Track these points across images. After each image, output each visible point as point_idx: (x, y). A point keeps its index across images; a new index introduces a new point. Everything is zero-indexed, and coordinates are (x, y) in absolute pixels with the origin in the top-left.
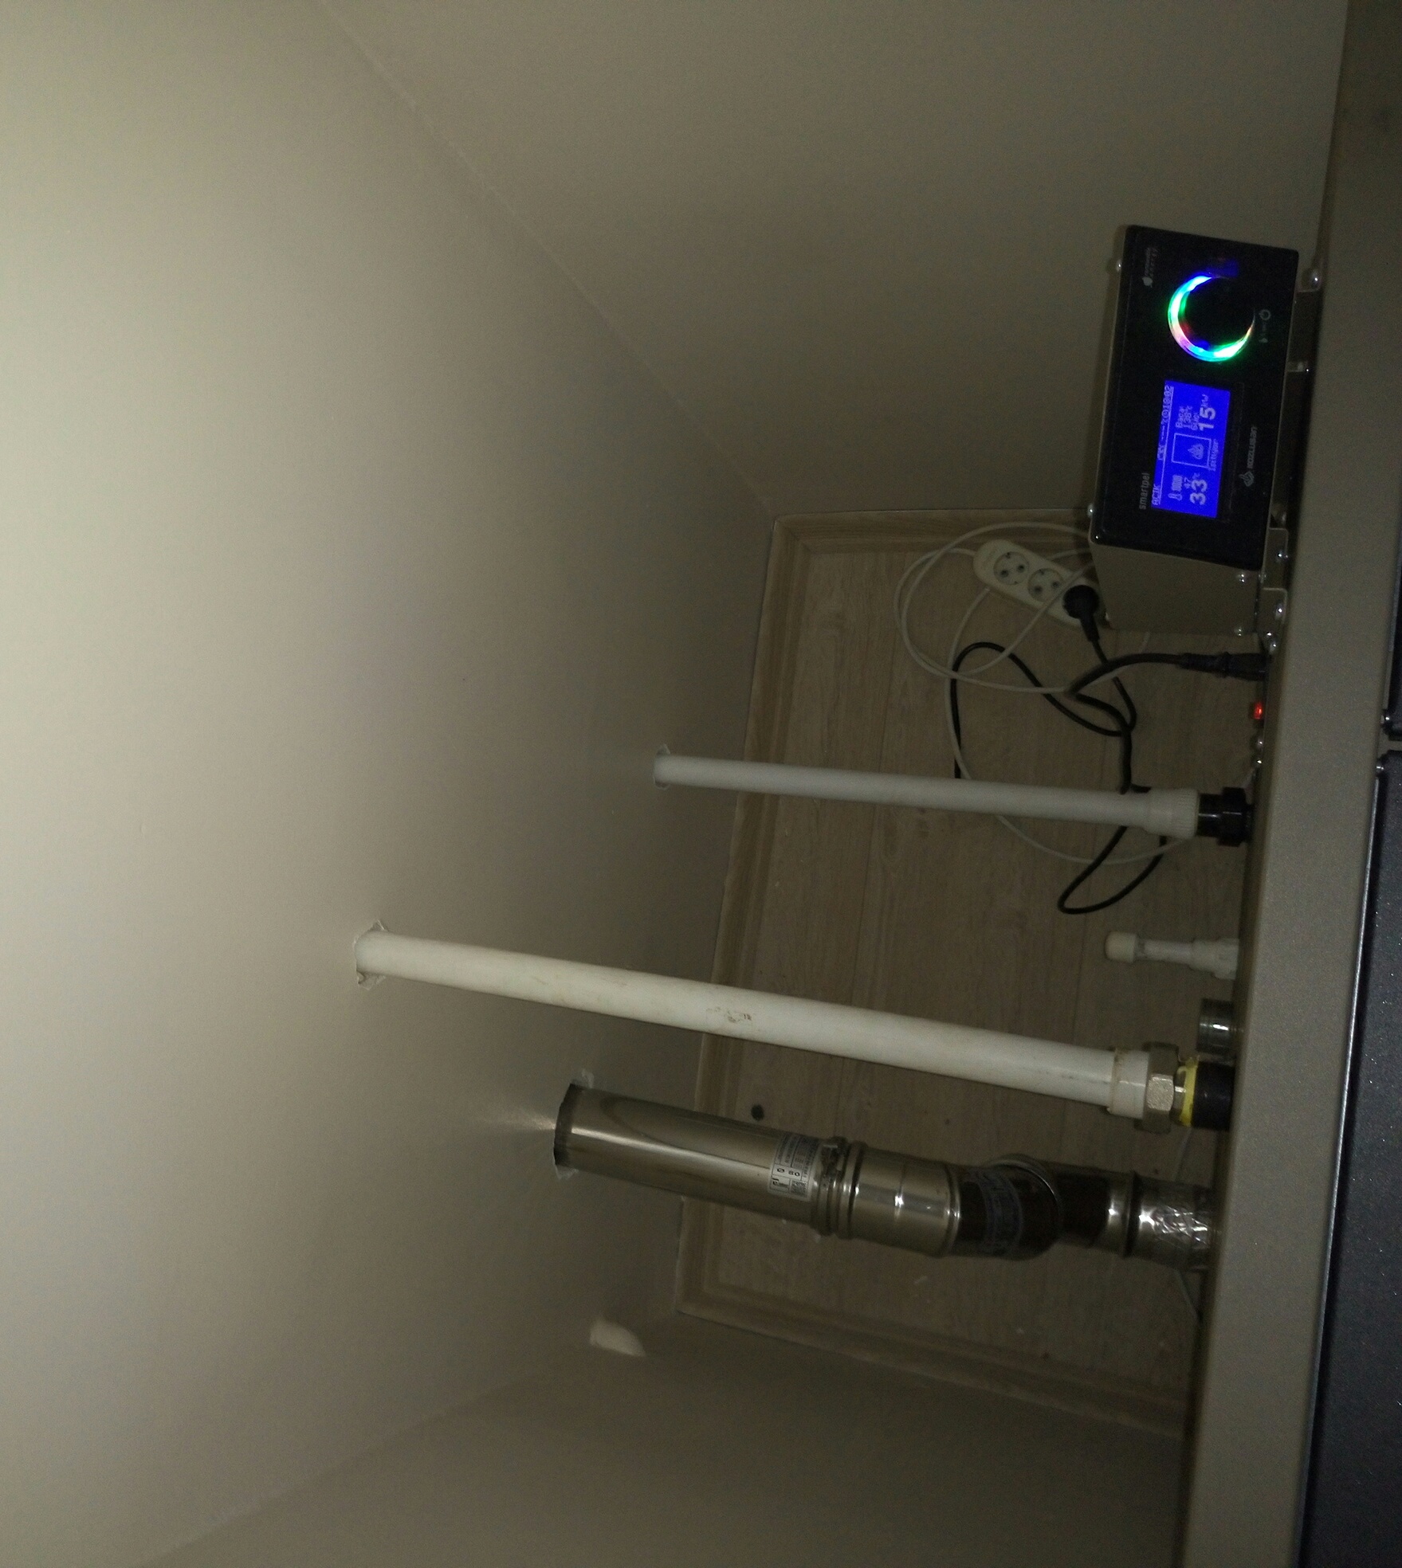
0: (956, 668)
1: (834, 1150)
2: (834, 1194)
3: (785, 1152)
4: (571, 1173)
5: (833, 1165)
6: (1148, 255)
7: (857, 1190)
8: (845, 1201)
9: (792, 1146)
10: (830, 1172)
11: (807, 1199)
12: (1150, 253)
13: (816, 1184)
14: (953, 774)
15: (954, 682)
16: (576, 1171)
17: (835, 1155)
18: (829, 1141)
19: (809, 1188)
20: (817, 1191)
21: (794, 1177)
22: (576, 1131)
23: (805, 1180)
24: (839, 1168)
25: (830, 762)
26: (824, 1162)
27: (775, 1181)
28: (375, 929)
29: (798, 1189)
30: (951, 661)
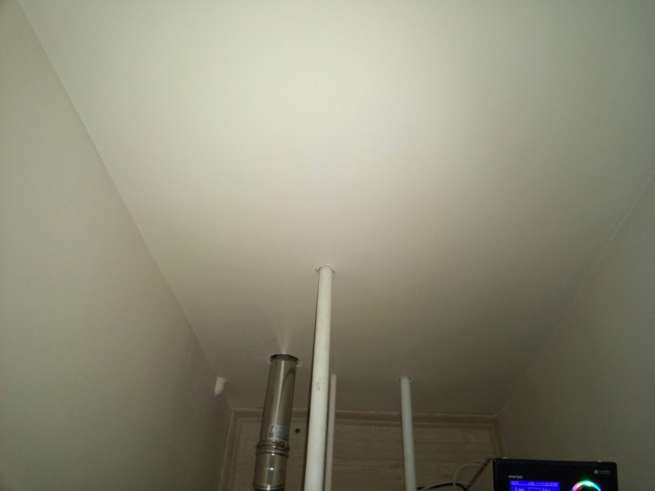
0: (458, 485)
1: (285, 446)
2: (270, 447)
3: (282, 430)
4: (269, 362)
5: (281, 447)
6: (606, 471)
7: (273, 454)
8: (269, 451)
9: (285, 432)
10: (278, 444)
11: (268, 438)
12: (607, 472)
13: (274, 440)
14: (419, 487)
15: (451, 484)
16: (270, 364)
17: (283, 446)
18: (288, 445)
19: (271, 438)
20: (271, 441)
21: (275, 433)
22: (283, 362)
23: (274, 437)
24: (280, 448)
25: (417, 443)
26: (281, 442)
27: (273, 427)
28: (334, 272)
29: (271, 435)
30: (459, 482)
